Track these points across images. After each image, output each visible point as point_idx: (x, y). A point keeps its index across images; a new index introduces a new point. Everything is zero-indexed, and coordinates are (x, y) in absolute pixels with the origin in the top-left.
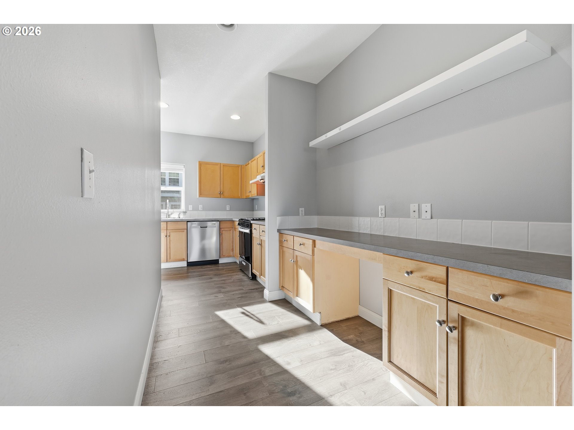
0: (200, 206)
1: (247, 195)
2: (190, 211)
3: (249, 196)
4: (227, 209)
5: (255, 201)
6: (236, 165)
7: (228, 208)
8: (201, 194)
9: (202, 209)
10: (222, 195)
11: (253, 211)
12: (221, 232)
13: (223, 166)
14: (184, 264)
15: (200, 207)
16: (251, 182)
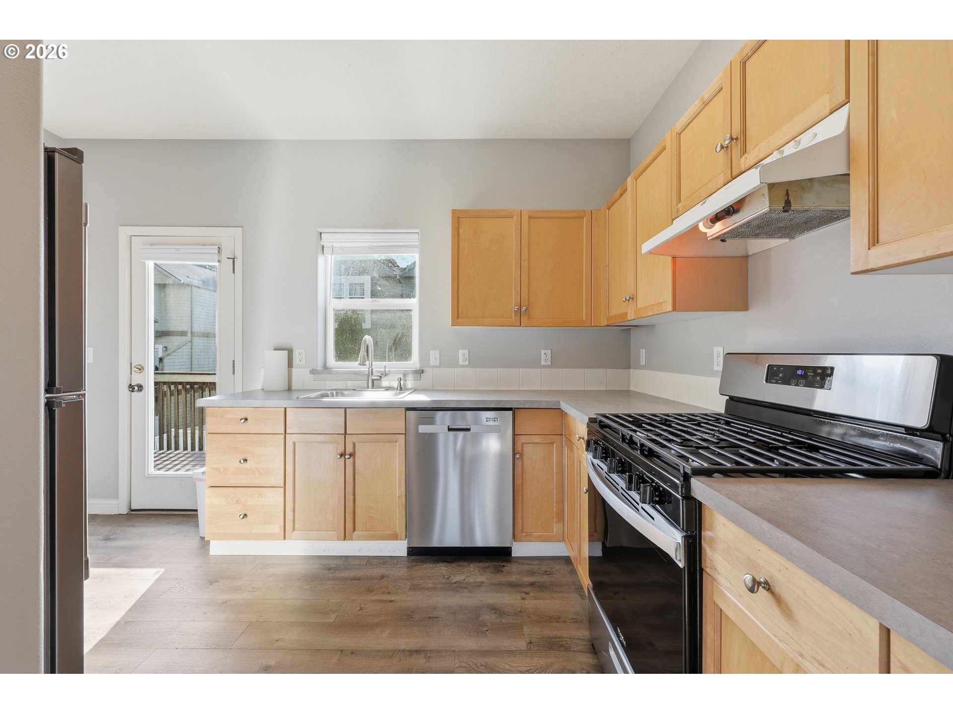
0: (461, 352)
1: (613, 313)
2: (433, 367)
3: (626, 314)
4: (543, 363)
5: (635, 335)
6: (573, 211)
7: (545, 356)
8: (458, 317)
9: (467, 363)
10: (527, 317)
11: (629, 368)
12: (519, 445)
13: (530, 217)
14: (399, 548)
15: (462, 354)
16: (647, 246)
